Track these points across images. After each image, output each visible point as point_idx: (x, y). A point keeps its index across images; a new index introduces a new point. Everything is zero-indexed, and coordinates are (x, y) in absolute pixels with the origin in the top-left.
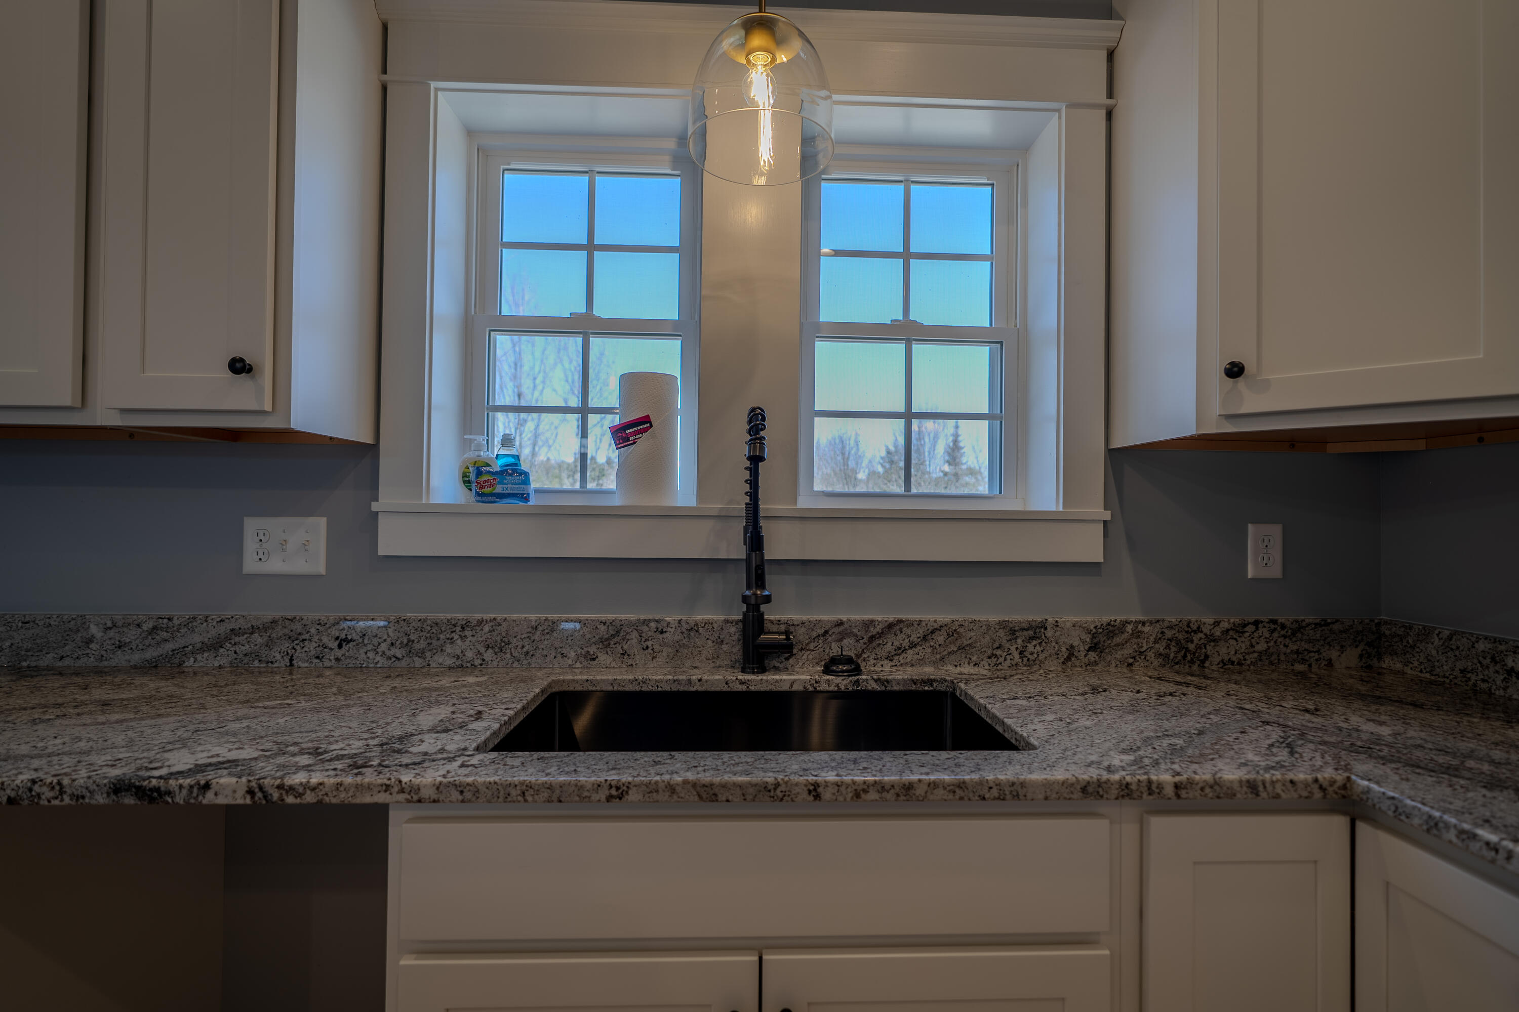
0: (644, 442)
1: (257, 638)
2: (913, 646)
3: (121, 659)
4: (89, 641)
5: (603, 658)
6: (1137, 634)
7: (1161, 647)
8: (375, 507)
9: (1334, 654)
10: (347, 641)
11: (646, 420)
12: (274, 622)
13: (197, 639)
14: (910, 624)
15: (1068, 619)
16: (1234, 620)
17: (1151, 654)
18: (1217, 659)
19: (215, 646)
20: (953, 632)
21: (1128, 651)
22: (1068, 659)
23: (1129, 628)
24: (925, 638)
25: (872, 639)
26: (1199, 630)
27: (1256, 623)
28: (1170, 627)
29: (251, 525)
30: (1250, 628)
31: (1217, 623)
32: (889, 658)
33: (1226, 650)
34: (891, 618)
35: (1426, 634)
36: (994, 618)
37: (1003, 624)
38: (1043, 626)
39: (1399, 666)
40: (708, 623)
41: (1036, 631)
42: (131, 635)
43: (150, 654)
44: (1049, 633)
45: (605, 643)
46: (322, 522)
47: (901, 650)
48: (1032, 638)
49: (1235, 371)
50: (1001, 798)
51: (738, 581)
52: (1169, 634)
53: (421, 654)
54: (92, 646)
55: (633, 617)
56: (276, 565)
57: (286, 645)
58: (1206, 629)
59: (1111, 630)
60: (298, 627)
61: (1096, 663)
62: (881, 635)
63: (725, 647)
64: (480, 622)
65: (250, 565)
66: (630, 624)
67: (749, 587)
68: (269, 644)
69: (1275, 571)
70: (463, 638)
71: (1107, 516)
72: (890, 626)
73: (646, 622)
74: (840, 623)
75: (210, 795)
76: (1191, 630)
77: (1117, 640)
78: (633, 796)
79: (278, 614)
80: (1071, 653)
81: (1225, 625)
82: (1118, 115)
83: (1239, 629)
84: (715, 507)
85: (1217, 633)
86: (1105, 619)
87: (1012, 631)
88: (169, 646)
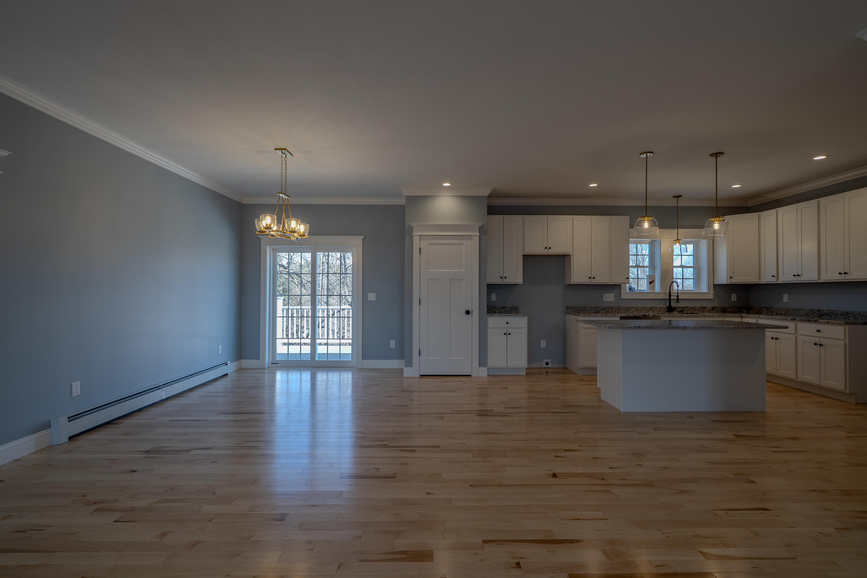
0: (653, 284)
1: (608, 309)
2: (689, 309)
3: (591, 311)
4: (587, 309)
5: (650, 311)
6: (718, 308)
7: (721, 310)
8: (621, 292)
9: (743, 310)
10: (619, 309)
11: (653, 281)
12: (610, 307)
13: (600, 309)
14: (688, 307)
15: (709, 306)
16: (731, 306)
17: (719, 311)
18: (728, 311)
19: (603, 310)
20: (694, 308)
21: (716, 310)
22: (709, 311)
23: (717, 307)
24: (690, 309)
25: (684, 309)
26: (726, 307)
27: (733, 307)
28: (722, 307)
29: (604, 295)
30: (732, 307)
31: (728, 307)
32: (686, 311)
33: (729, 310)
34: (686, 306)
35: (754, 307)
36: (699, 306)
37: (700, 307)
38: (705, 307)
39: (752, 312)
40: (663, 307)
41: (705, 308)
42: (592, 308)
43: (595, 311)
44: (706, 308)
45: (650, 309)
46: (613, 294)
47: (687, 310)
48: (704, 309)
49: (731, 277)
50: (713, 316)
51: (668, 302)
52: (722, 308)
53: (628, 311)
54: (588, 310)
55: (654, 306)
56: (608, 300)
57: (611, 310)
58: (727, 307)
59: (714, 307)
60: (612, 307)
61: (712, 312)
62: (685, 308)
63: (665, 310)
64: (635, 307)
65: (604, 300)
66: (653, 307)
67: (677, 301)
68: (609, 310)
69: (736, 300)
70: (633, 309)
71: (714, 293)
72: (686, 307)
73: (655, 307)
74: (680, 307)
75: (650, 316)
76: (724, 307)
77: (715, 309)
78: (683, 316)
79: (610, 306)
80: (709, 310)
81: (729, 307)
82: (714, 240)
83: (731, 307)
84: (663, 292)
85: (728, 308)
86: (714, 306)
87: (702, 308)
88: (597, 310)
